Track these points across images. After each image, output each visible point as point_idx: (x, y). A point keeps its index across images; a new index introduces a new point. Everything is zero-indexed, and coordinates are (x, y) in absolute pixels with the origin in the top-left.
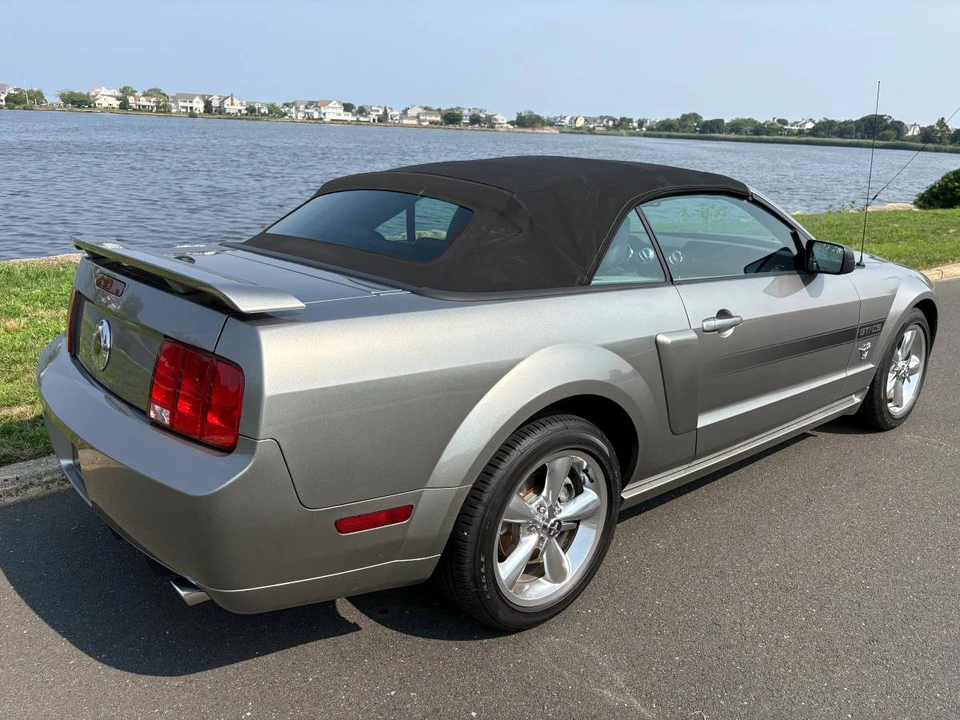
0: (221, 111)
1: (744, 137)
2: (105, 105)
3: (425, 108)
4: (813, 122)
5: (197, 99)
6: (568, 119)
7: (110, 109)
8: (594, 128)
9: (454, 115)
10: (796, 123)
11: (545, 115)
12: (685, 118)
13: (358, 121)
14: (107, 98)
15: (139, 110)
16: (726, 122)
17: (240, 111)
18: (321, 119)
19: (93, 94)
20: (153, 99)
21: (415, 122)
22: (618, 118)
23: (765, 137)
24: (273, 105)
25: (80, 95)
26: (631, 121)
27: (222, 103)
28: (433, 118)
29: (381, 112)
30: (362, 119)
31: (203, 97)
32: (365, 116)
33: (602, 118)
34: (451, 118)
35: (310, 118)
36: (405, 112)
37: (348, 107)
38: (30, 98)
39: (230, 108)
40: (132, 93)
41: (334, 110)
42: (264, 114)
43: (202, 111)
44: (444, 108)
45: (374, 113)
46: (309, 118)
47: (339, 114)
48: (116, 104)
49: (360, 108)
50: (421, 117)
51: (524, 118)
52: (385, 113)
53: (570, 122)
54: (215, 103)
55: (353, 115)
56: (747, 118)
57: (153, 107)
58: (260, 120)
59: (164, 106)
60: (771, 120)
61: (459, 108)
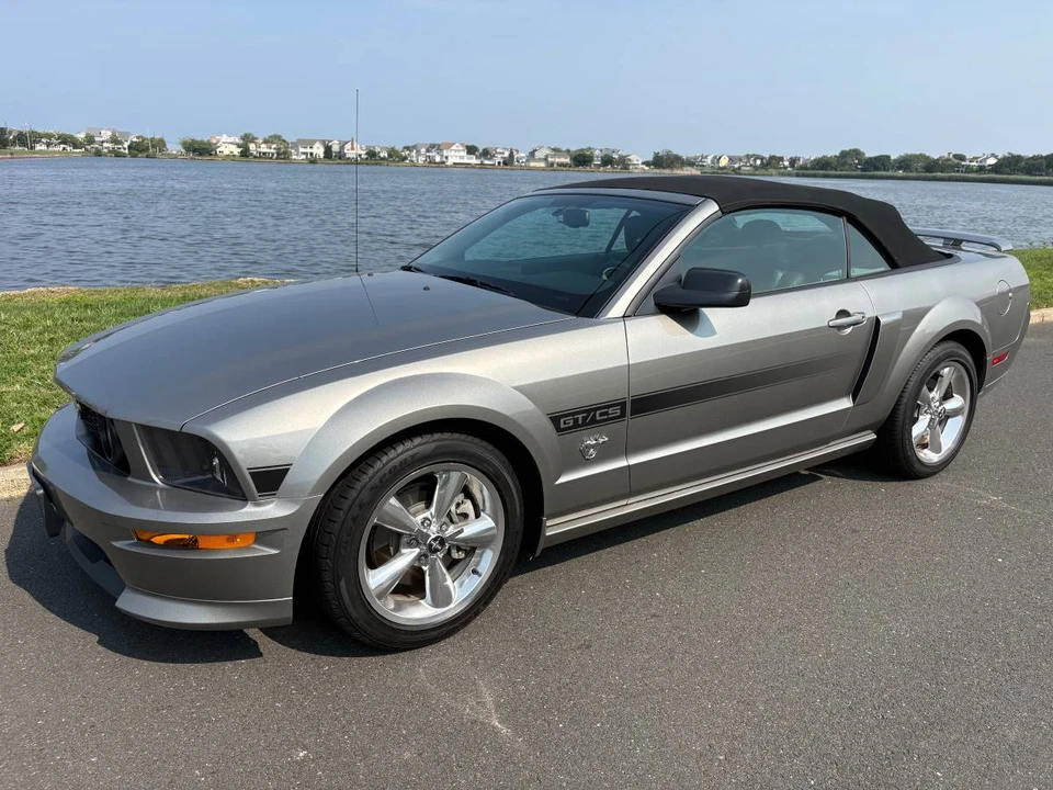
0: (341, 155)
1: (914, 174)
2: (226, 152)
3: (554, 150)
4: (996, 157)
5: (317, 145)
6: (710, 158)
7: (231, 157)
8: (739, 168)
9: (584, 156)
10: (975, 158)
11: (684, 154)
12: (844, 154)
13: (482, 164)
14: (228, 146)
15: (260, 157)
16: (893, 158)
17: (360, 155)
18: (443, 163)
19: (214, 141)
20: (274, 146)
21: (542, 165)
22: (767, 156)
23: (939, 174)
24: (393, 149)
25: (202, 142)
26: (781, 159)
27: (342, 147)
28: (562, 160)
29: (507, 154)
30: (486, 162)
31: (323, 142)
32: (489, 159)
33: (748, 157)
34: (582, 159)
35: (432, 162)
36: (532, 154)
37: (471, 150)
38: (153, 146)
39: (350, 154)
40: (253, 140)
41: (457, 154)
42: (384, 159)
43: (322, 156)
44: (573, 149)
45: (499, 156)
46: (430, 162)
47: (461, 157)
48: (237, 151)
49: (484, 150)
50: (550, 159)
51: (662, 157)
52: (511, 155)
53: (713, 161)
54: (336, 148)
55: (477, 158)
56: (918, 153)
57: (273, 154)
58: (380, 164)
59: (285, 153)
60: (946, 155)
61: (590, 149)
